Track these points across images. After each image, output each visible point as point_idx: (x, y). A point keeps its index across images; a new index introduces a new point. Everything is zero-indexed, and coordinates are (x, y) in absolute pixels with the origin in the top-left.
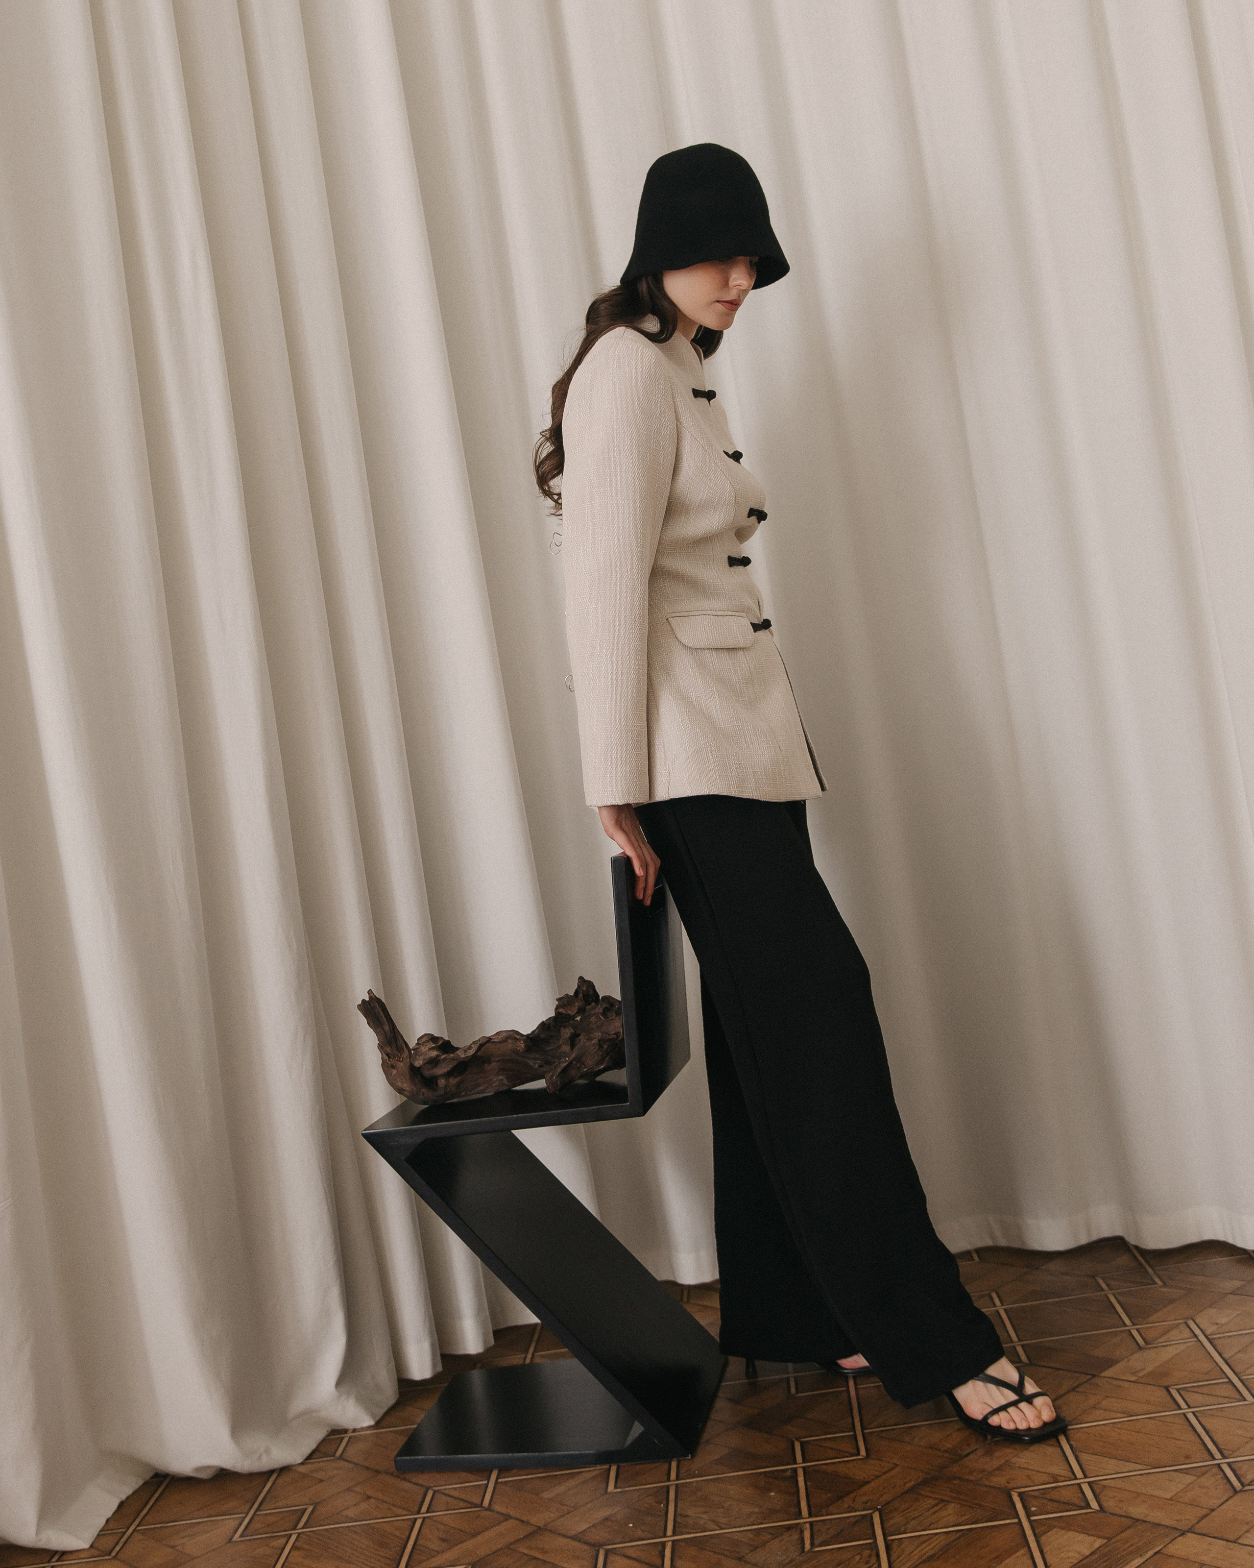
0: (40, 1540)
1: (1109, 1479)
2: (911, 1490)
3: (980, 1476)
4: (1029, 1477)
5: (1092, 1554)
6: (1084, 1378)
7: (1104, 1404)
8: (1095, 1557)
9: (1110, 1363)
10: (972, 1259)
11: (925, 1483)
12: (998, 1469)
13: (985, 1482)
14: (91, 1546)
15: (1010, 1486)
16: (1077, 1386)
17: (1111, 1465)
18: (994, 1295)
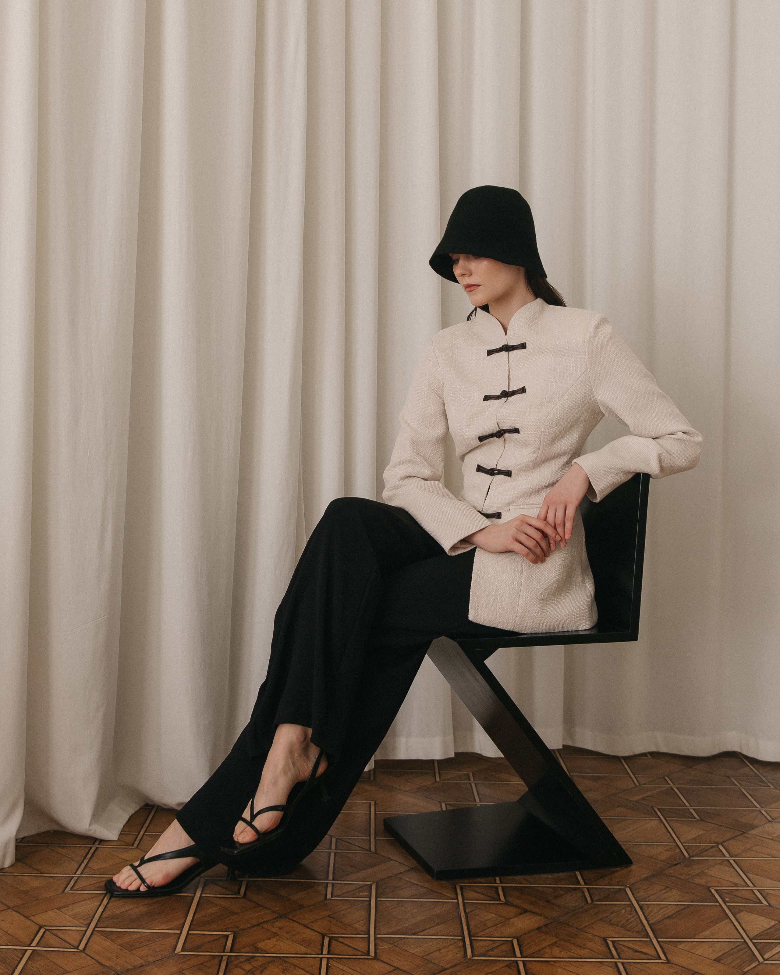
0: (90, 830)
1: (771, 890)
2: (646, 879)
3: (687, 877)
4: (719, 882)
5: (771, 928)
6: (738, 833)
7: (755, 848)
8: (773, 930)
9: (753, 827)
10: (647, 756)
11: (653, 876)
12: (698, 874)
13: (691, 880)
14: (118, 839)
15: (709, 885)
16: (735, 837)
17: (768, 882)
18: (667, 778)
